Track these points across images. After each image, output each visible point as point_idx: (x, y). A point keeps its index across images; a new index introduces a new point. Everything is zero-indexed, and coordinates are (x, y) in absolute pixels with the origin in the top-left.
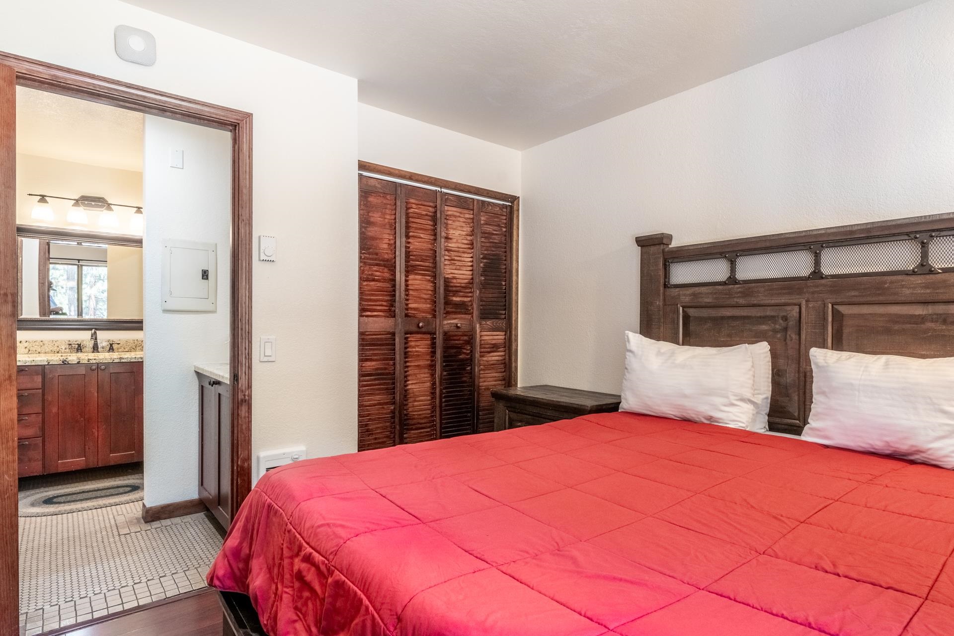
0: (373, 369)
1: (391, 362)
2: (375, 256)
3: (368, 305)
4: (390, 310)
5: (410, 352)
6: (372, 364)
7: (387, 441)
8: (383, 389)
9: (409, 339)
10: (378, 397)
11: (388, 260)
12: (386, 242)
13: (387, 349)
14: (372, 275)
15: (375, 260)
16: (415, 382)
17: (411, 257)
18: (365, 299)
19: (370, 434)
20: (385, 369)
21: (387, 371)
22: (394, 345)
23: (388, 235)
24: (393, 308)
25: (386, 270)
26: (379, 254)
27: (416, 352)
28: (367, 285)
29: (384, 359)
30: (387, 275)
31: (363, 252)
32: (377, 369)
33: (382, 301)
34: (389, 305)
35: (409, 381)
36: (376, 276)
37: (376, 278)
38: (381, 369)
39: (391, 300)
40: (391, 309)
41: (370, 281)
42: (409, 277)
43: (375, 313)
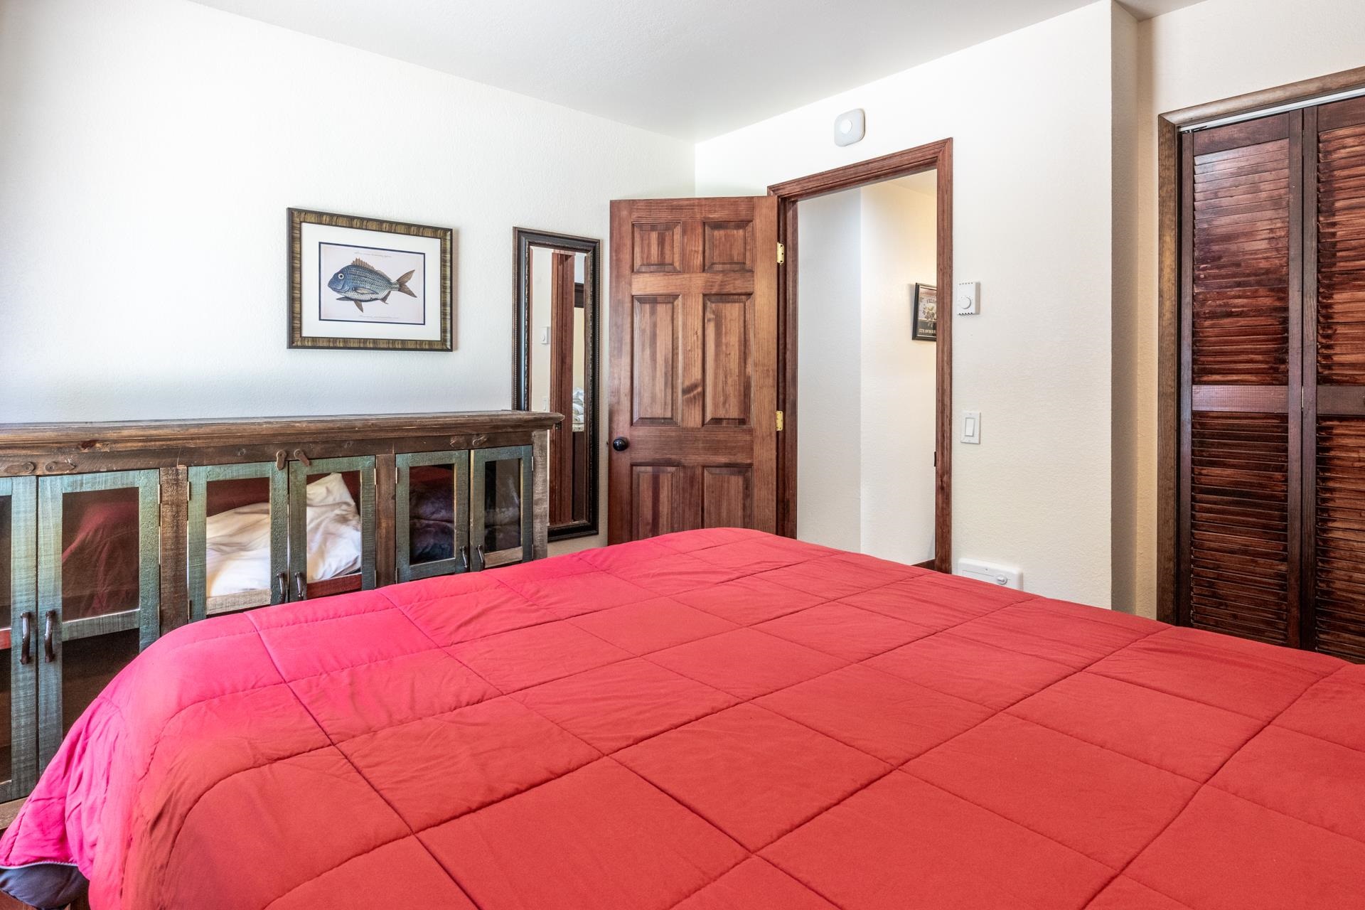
0: (1231, 483)
1: (1278, 475)
2: (1234, 269)
3: (1215, 362)
4: (1276, 370)
5: (1339, 458)
6: (1226, 473)
7: (1266, 631)
8: (1254, 525)
9: (1335, 432)
10: (1241, 539)
11: (1268, 272)
12: (1263, 237)
13: (1266, 446)
14: (1226, 305)
15: (1234, 276)
16: (1356, 526)
17: (1339, 254)
18: (1210, 351)
19: (1221, 604)
20: (1261, 486)
21: (1268, 492)
22: (1285, 439)
23: (1269, 222)
24: (1282, 367)
25: (1262, 291)
26: (1243, 264)
27: (1360, 461)
28: (1212, 326)
29: (1258, 467)
30: (1266, 301)
31: (1202, 266)
32: (1237, 484)
33: (1252, 353)
34: (1272, 359)
35: (1335, 521)
36: (1235, 307)
37: (1233, 310)
38: (1251, 485)
39: (1276, 350)
40: (1278, 368)
41: (1218, 317)
42: (1335, 296)
43: (1235, 377)
